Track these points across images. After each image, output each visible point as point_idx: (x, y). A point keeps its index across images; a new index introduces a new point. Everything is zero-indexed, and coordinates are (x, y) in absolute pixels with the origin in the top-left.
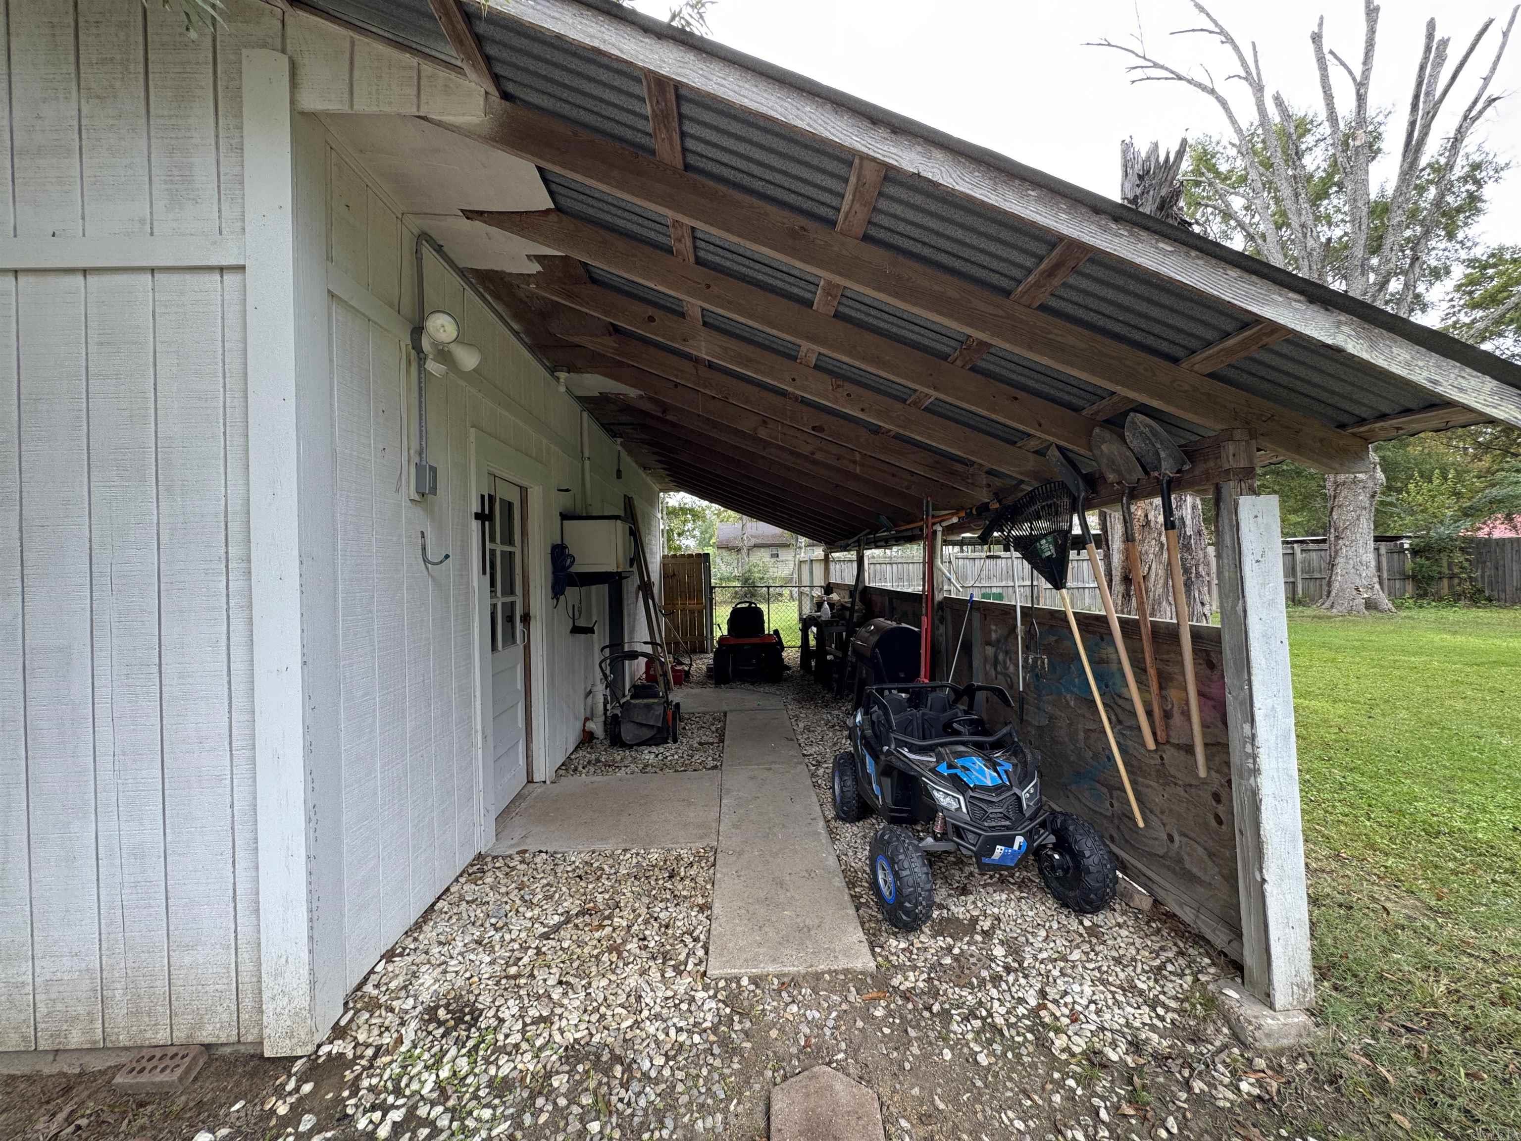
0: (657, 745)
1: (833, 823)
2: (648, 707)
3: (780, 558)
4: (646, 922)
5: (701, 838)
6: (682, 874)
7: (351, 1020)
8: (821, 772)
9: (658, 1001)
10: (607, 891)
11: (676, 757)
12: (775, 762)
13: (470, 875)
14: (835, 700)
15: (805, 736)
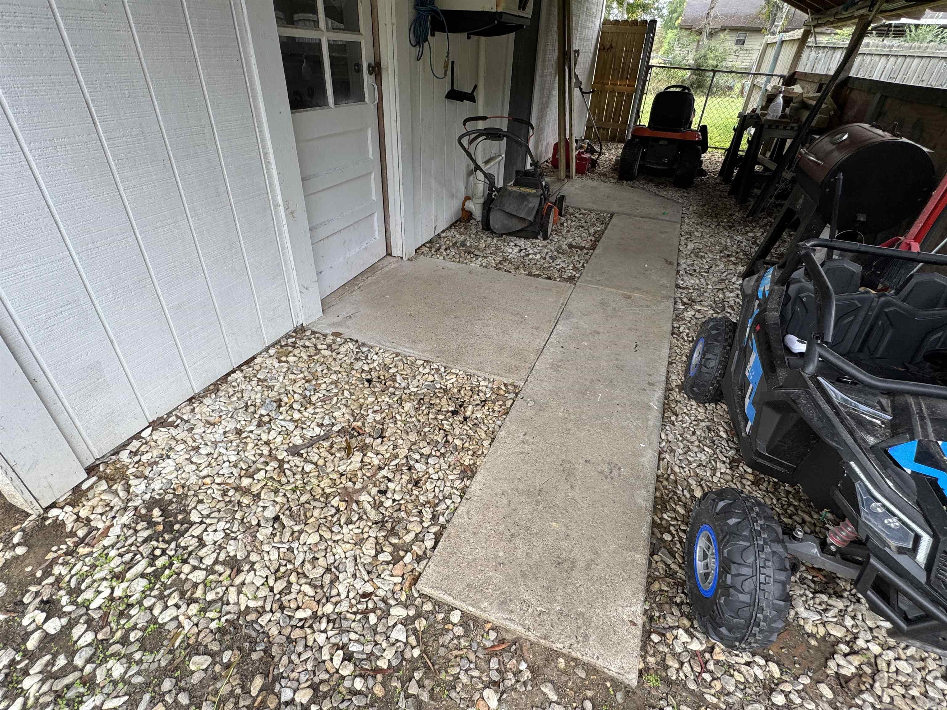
0: (527, 238)
1: (676, 395)
2: (523, 197)
3: (746, 46)
4: (398, 469)
5: (510, 371)
6: (468, 414)
7: (91, 488)
8: (689, 314)
9: (351, 595)
10: (381, 411)
11: (538, 256)
12: (638, 289)
13: (282, 347)
14: (745, 222)
15: (689, 262)
